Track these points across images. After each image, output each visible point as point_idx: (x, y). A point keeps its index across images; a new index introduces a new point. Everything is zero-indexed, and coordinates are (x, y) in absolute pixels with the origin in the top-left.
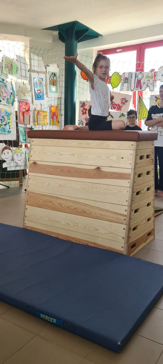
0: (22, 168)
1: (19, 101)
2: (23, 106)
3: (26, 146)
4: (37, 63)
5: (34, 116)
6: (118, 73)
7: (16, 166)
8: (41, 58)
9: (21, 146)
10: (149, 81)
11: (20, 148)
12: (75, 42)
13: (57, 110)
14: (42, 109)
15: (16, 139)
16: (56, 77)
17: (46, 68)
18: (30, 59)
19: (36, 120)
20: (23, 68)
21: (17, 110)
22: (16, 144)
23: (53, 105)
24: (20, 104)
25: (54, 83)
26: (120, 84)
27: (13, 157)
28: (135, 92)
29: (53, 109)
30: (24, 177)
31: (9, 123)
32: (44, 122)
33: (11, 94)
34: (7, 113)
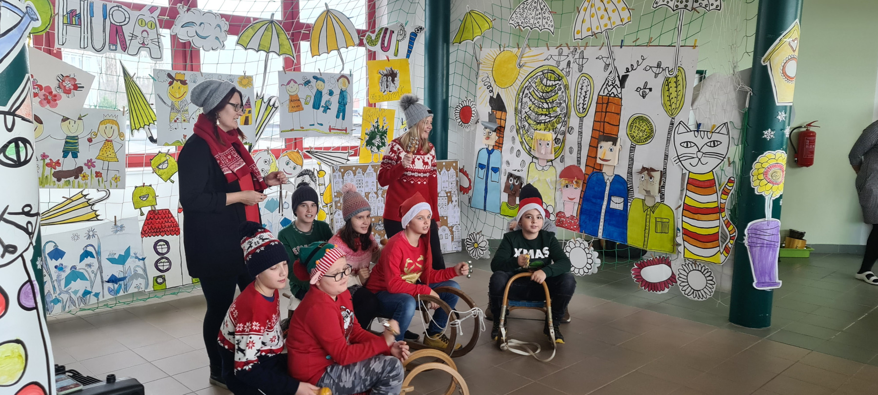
10: (145, 32)
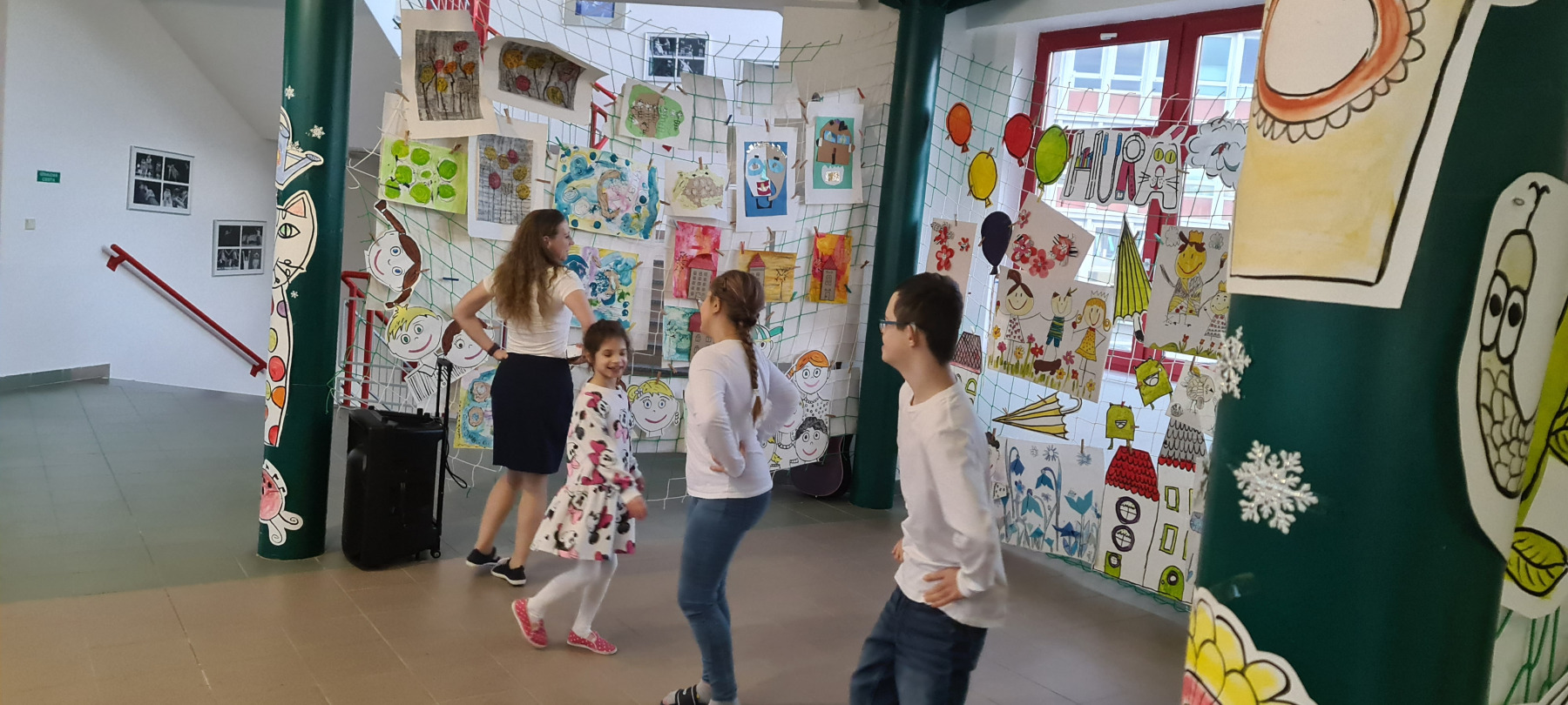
1: (673, 223)
2: (693, 240)
11: (663, 380)
13: (842, 247)
16: (849, 134)
17: (804, 106)
20: (704, 112)
23: (825, 232)
24: (680, 233)
25: (834, 156)
26: (1065, 171)
29: (825, 246)
31: (622, 296)
32: (778, 291)
33: (643, 200)
34: (620, 262)
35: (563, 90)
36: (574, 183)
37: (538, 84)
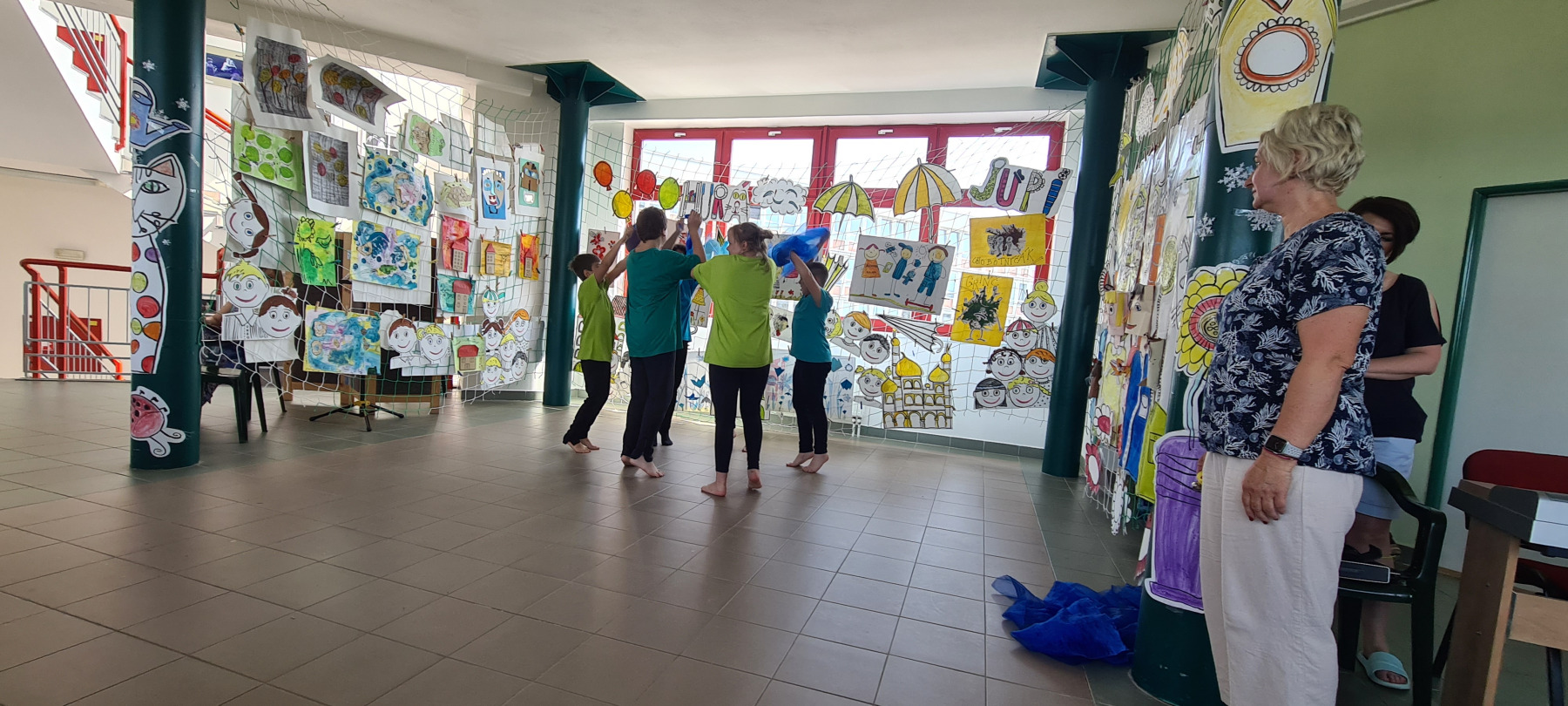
0: (441, 372)
1: (441, 216)
2: (453, 229)
3: (454, 321)
4: (492, 136)
5: (478, 253)
6: (676, 181)
7: (426, 366)
8: (503, 127)
9: (441, 320)
10: (737, 203)
11: (439, 325)
12: (584, 104)
13: (535, 244)
14: (498, 239)
15: (429, 304)
16: (537, 173)
17: (513, 150)
18: (476, 126)
19: (483, 263)
20: (457, 140)
21: (435, 236)
22: (428, 313)
23: (526, 233)
24: (445, 224)
25: (530, 185)
26: (679, 203)
27: (418, 344)
28: (711, 222)
29: (526, 242)
30: (444, 392)
31: (412, 264)
32: (502, 269)
33: (424, 198)
34: (408, 241)
35: (367, 109)
36: (378, 179)
37: (349, 101)
